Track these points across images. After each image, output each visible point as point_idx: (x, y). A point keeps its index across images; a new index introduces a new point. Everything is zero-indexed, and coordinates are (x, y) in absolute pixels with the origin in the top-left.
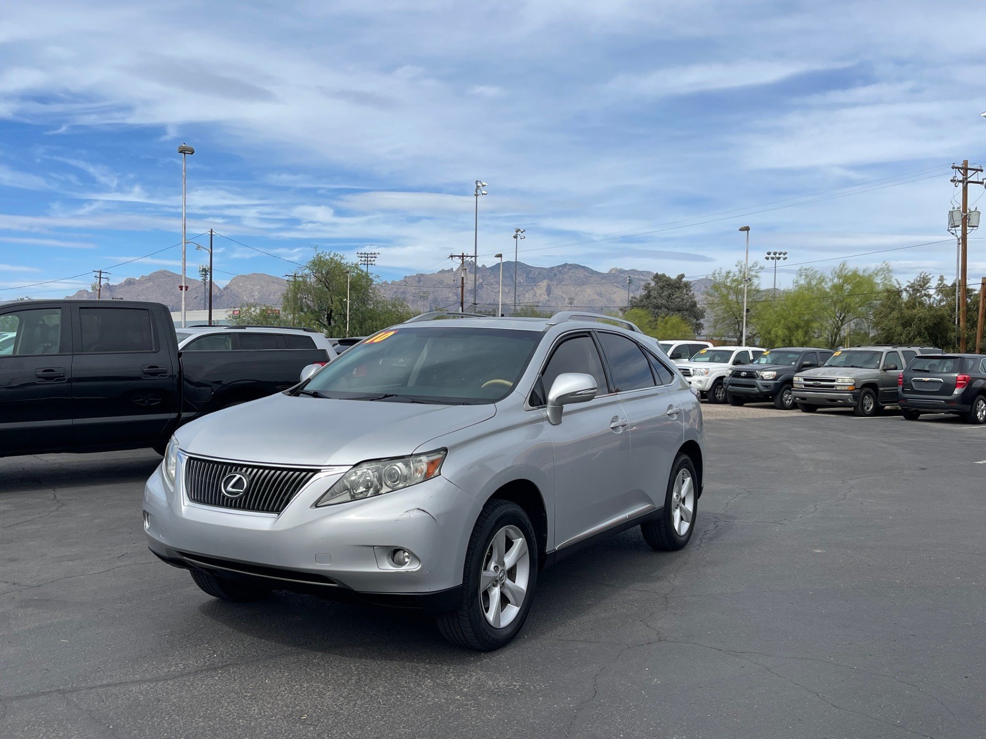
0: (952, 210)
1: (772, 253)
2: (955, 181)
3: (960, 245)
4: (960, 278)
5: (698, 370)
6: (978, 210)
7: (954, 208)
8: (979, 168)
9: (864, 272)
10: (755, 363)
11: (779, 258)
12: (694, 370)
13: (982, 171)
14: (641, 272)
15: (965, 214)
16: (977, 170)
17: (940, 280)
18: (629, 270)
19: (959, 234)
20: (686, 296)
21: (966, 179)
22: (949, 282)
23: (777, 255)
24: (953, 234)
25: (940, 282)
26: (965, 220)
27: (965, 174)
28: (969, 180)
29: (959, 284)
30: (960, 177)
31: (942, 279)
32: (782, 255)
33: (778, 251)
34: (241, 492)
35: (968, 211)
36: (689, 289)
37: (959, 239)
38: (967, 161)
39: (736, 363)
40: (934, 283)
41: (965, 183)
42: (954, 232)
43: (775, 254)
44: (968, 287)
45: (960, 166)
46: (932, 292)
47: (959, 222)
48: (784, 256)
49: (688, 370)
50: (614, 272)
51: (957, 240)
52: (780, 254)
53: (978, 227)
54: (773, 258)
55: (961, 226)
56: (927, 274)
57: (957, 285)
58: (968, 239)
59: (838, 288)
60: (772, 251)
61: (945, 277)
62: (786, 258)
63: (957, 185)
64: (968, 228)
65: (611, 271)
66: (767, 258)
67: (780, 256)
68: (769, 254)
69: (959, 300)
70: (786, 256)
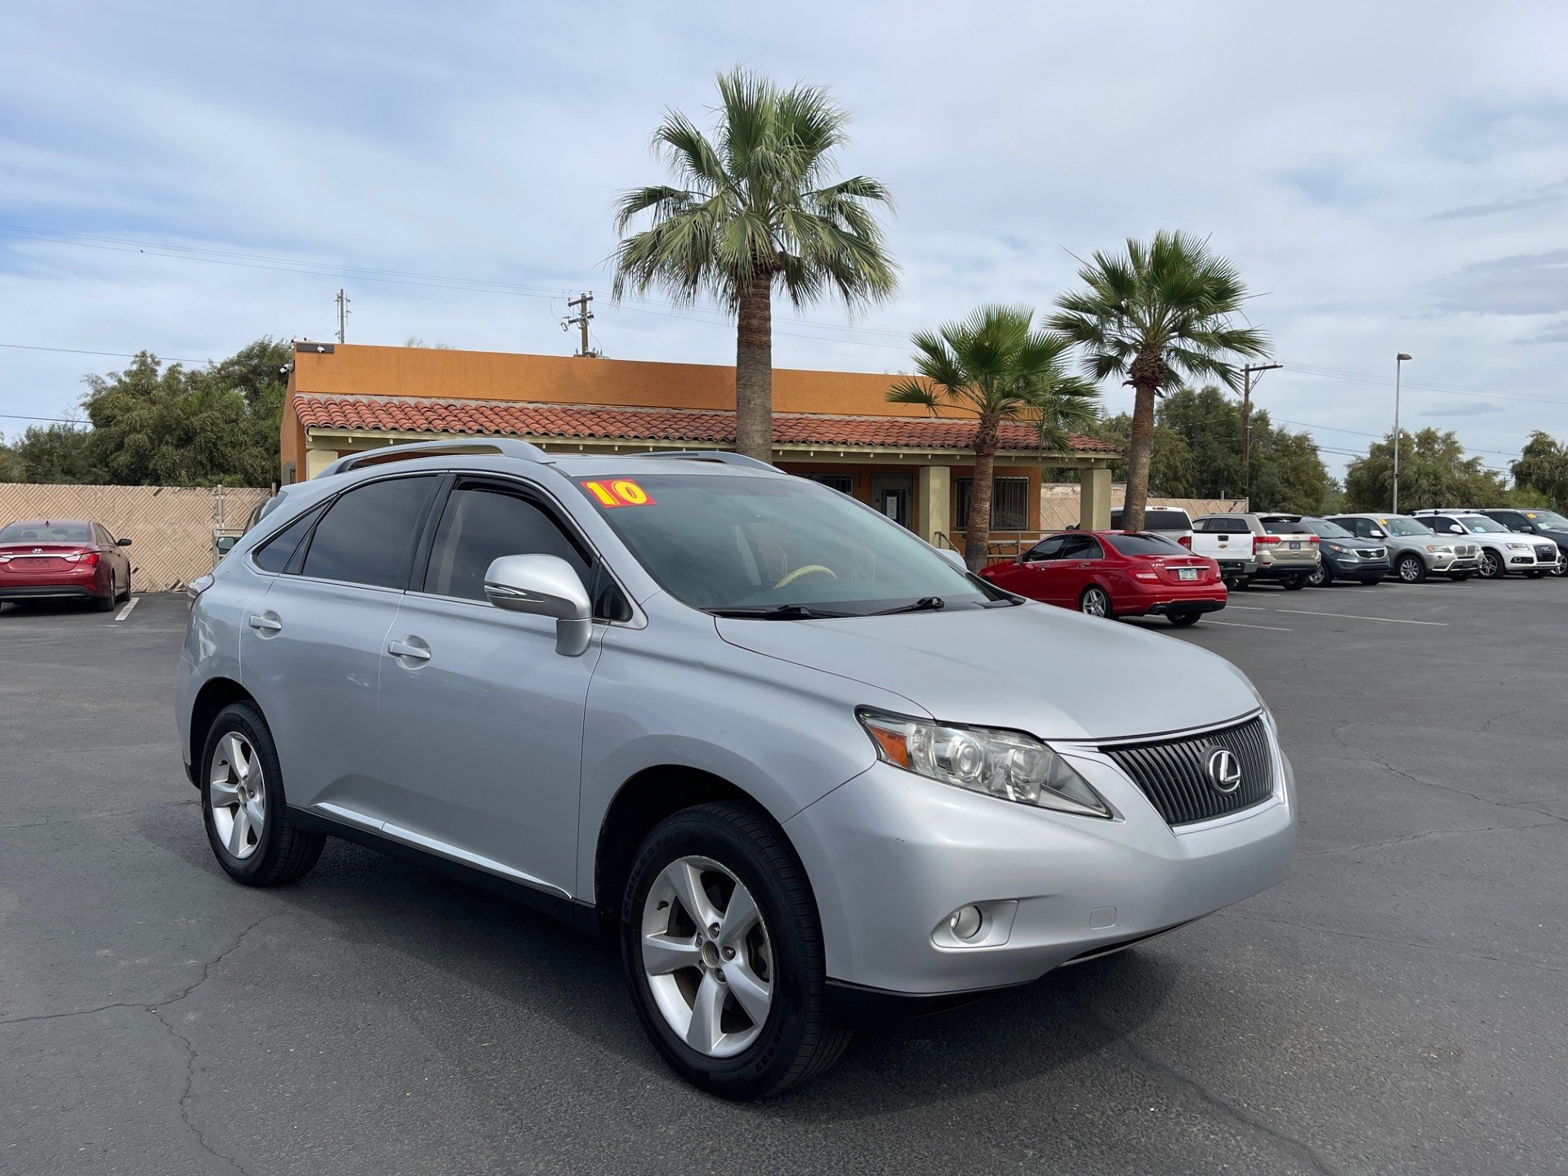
34: (1238, 779)
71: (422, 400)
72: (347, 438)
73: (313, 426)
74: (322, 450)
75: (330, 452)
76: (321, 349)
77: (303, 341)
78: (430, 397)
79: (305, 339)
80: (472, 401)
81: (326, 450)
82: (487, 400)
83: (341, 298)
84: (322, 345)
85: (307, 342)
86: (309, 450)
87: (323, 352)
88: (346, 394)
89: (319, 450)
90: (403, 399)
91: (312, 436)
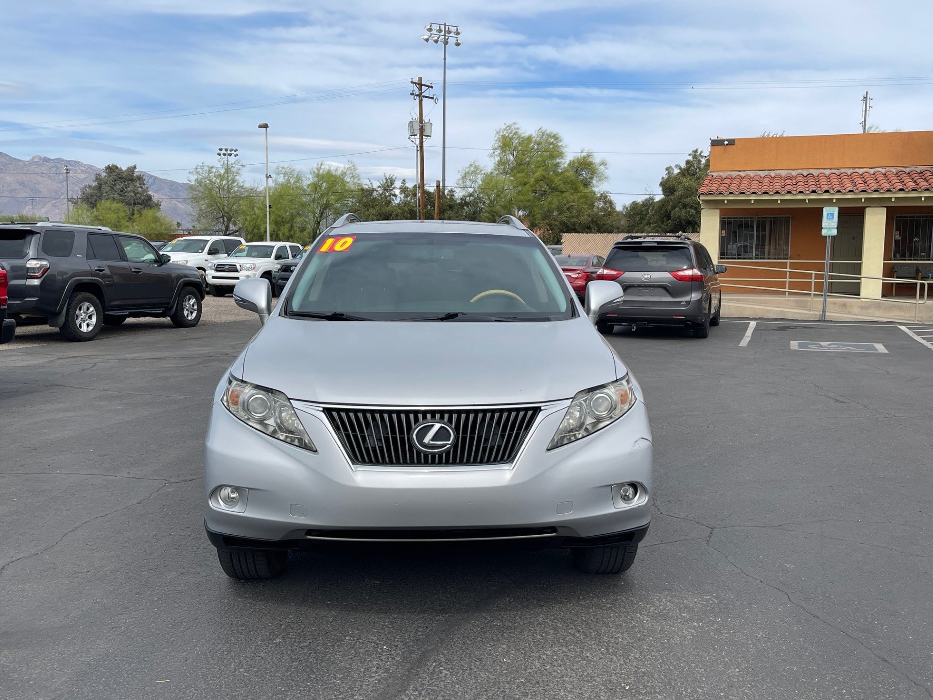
0: (411, 120)
1: (224, 150)
2: (413, 94)
3: (419, 152)
4: (419, 182)
5: (244, 265)
6: (431, 122)
7: (412, 119)
8: (429, 85)
9: (336, 171)
10: (298, 257)
11: (230, 155)
12: (240, 266)
13: (432, 87)
14: (69, 161)
15: (421, 125)
16: (429, 87)
17: (402, 183)
18: (55, 159)
19: (418, 142)
20: (140, 189)
21: (421, 93)
22: (410, 185)
23: (229, 152)
24: (413, 142)
25: (402, 185)
26: (422, 130)
27: (420, 89)
28: (423, 94)
29: (419, 185)
30: (417, 92)
31: (404, 181)
32: (233, 152)
33: (229, 148)
34: (448, 444)
35: (423, 122)
36: (143, 181)
37: (417, 146)
38: (421, 77)
39: (278, 257)
40: (398, 184)
41: (421, 97)
42: (413, 140)
43: (226, 150)
44: (425, 188)
45: (417, 82)
46: (397, 192)
47: (418, 132)
48: (235, 153)
49: (235, 265)
50: (37, 160)
51: (416, 147)
52: (231, 151)
53: (431, 136)
54: (224, 155)
55: (418, 135)
56: (391, 176)
57: (417, 186)
58: (424, 147)
59: (315, 187)
60: (224, 148)
61: (406, 181)
62: (237, 155)
63: (415, 98)
64: (424, 137)
65: (33, 159)
66: (219, 154)
67: (231, 153)
68: (221, 150)
69: (419, 202)
70: (237, 153)
71: (791, 171)
72: (724, 200)
73: (702, 194)
74: (711, 209)
75: (715, 210)
76: (726, 143)
77: (717, 138)
78: (798, 169)
79: (718, 137)
80: (827, 170)
81: (713, 209)
82: (838, 169)
83: (866, 98)
84: (727, 140)
85: (719, 139)
86: (703, 209)
87: (727, 145)
88: (740, 171)
89: (708, 209)
90: (778, 172)
91: (702, 200)
